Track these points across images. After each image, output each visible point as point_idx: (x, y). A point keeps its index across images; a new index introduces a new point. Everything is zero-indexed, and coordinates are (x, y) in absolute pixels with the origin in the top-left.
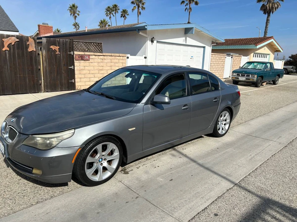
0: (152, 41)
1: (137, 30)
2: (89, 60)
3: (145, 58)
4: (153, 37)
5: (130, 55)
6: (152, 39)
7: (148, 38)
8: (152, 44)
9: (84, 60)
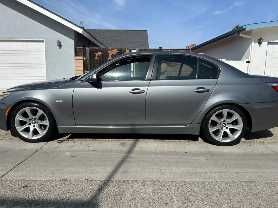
0: (260, 43)
1: (236, 32)
2: (176, 66)
3: (248, 62)
4: (261, 38)
5: (226, 60)
6: (259, 40)
7: (253, 40)
8: (260, 46)
9: (171, 66)
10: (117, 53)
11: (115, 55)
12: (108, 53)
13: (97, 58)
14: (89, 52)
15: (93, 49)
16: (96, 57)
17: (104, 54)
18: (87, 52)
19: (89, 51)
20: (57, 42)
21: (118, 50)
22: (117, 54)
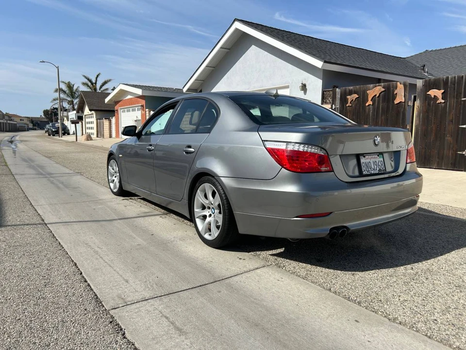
10: (383, 93)
11: (378, 95)
12: (368, 95)
13: (351, 105)
14: (339, 96)
15: (345, 90)
16: (349, 102)
17: (362, 97)
18: (337, 96)
19: (339, 94)
20: (301, 85)
21: (383, 88)
22: (381, 94)
